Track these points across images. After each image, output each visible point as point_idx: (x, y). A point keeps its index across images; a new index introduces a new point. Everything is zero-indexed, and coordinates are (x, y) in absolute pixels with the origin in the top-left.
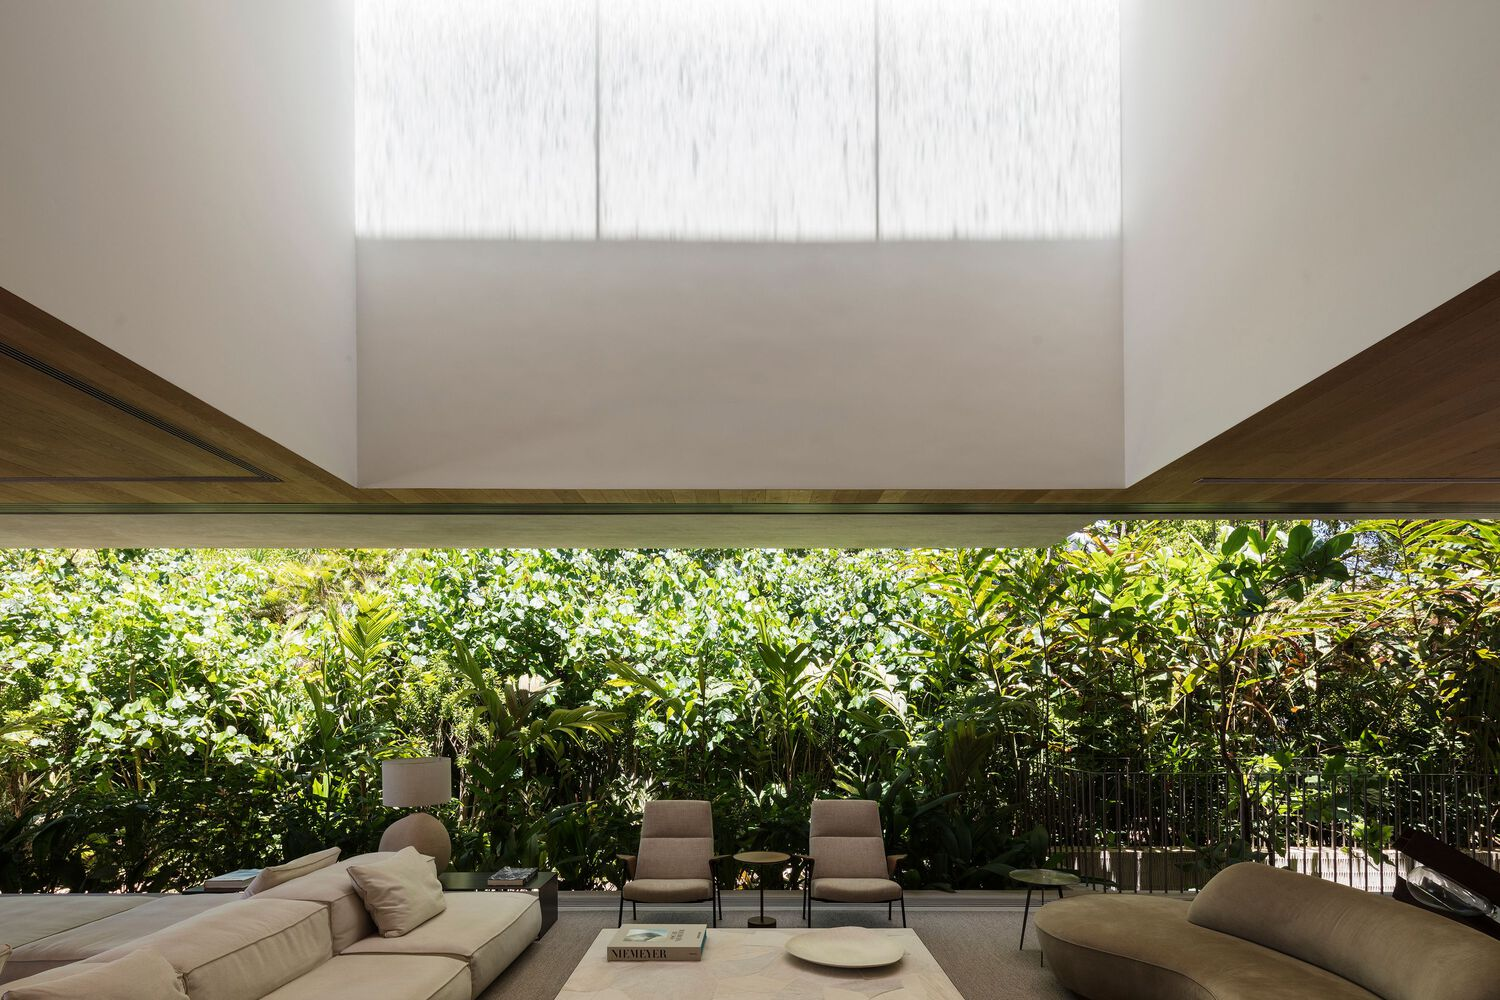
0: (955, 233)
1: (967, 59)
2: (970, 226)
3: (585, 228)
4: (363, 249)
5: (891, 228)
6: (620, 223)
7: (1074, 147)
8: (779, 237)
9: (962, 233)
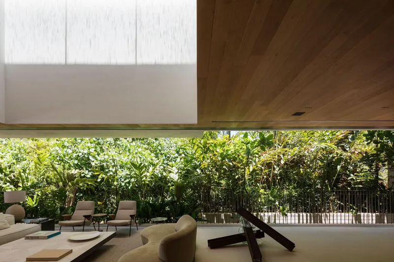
0: (156, 63)
1: (159, 18)
2: (160, 61)
3: (63, 61)
4: (6, 67)
5: (140, 62)
6: (71, 60)
7: (185, 41)
8: (111, 64)
9: (157, 63)
